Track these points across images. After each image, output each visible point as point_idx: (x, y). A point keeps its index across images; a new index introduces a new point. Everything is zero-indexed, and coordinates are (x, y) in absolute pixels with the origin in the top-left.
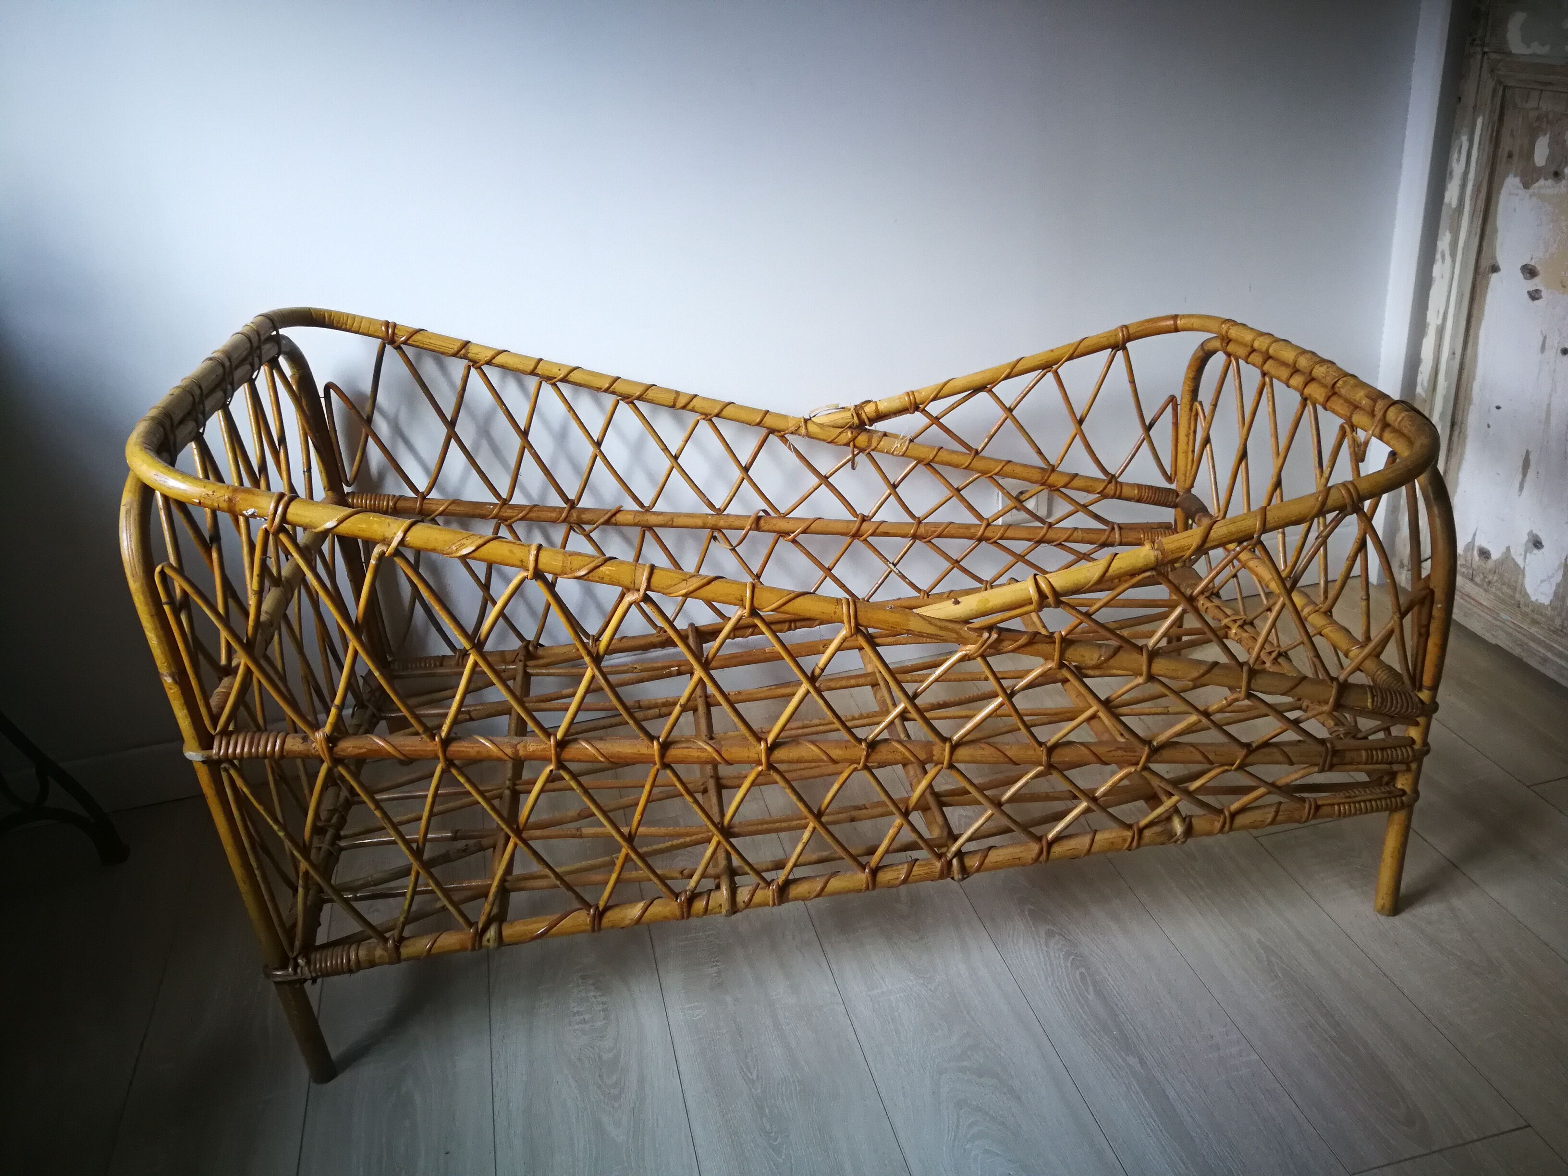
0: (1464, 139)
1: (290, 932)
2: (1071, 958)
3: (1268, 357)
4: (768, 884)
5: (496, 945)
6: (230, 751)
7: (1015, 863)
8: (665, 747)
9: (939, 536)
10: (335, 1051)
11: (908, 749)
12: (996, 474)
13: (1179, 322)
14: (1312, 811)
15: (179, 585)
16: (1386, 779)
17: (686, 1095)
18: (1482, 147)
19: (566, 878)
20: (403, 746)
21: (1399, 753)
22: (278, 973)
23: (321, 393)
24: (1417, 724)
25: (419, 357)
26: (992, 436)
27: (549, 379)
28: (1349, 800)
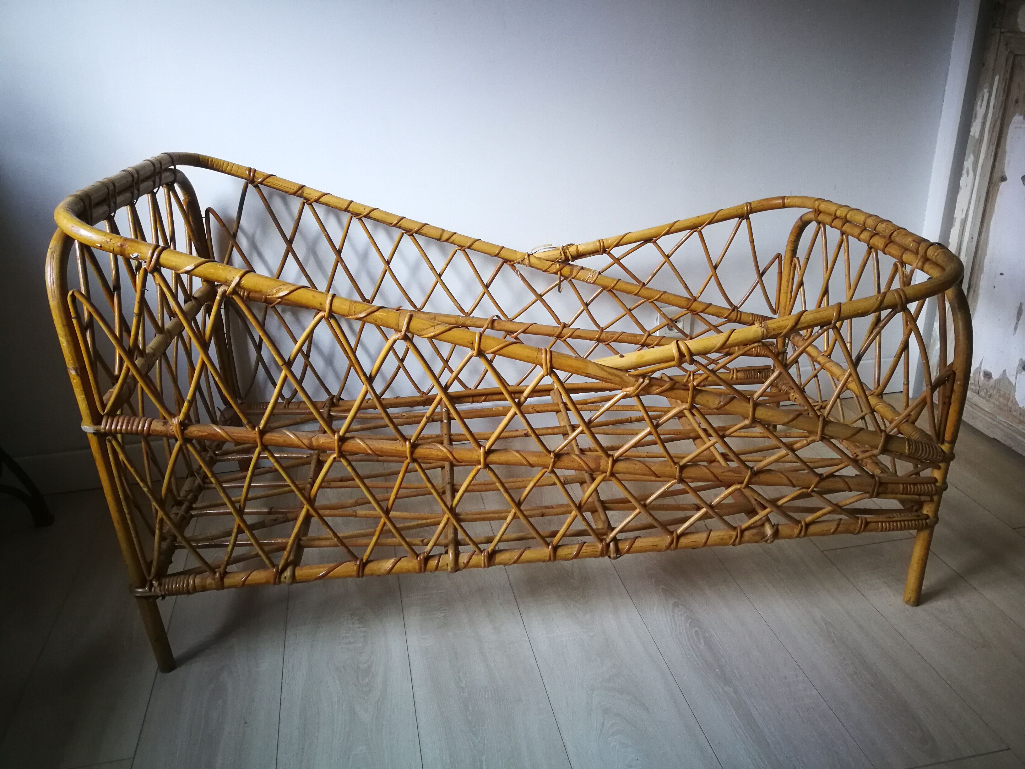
0: (986, 91)
1: (149, 565)
2: (689, 621)
3: (846, 221)
4: (481, 551)
5: (291, 581)
6: (113, 427)
7: (655, 549)
8: (414, 446)
9: (615, 341)
10: (177, 651)
11: (584, 462)
12: (656, 300)
13: (786, 201)
14: (863, 526)
15: (86, 308)
16: (915, 508)
17: (416, 694)
18: (998, 96)
19: (344, 541)
20: (232, 433)
21: (926, 488)
22: (139, 590)
23: (203, 215)
24: (939, 468)
25: (271, 195)
26: (655, 274)
27: (356, 215)
28: (889, 520)
